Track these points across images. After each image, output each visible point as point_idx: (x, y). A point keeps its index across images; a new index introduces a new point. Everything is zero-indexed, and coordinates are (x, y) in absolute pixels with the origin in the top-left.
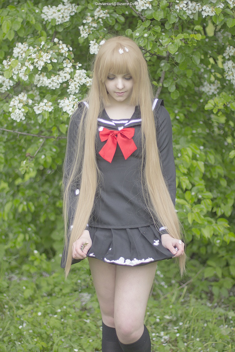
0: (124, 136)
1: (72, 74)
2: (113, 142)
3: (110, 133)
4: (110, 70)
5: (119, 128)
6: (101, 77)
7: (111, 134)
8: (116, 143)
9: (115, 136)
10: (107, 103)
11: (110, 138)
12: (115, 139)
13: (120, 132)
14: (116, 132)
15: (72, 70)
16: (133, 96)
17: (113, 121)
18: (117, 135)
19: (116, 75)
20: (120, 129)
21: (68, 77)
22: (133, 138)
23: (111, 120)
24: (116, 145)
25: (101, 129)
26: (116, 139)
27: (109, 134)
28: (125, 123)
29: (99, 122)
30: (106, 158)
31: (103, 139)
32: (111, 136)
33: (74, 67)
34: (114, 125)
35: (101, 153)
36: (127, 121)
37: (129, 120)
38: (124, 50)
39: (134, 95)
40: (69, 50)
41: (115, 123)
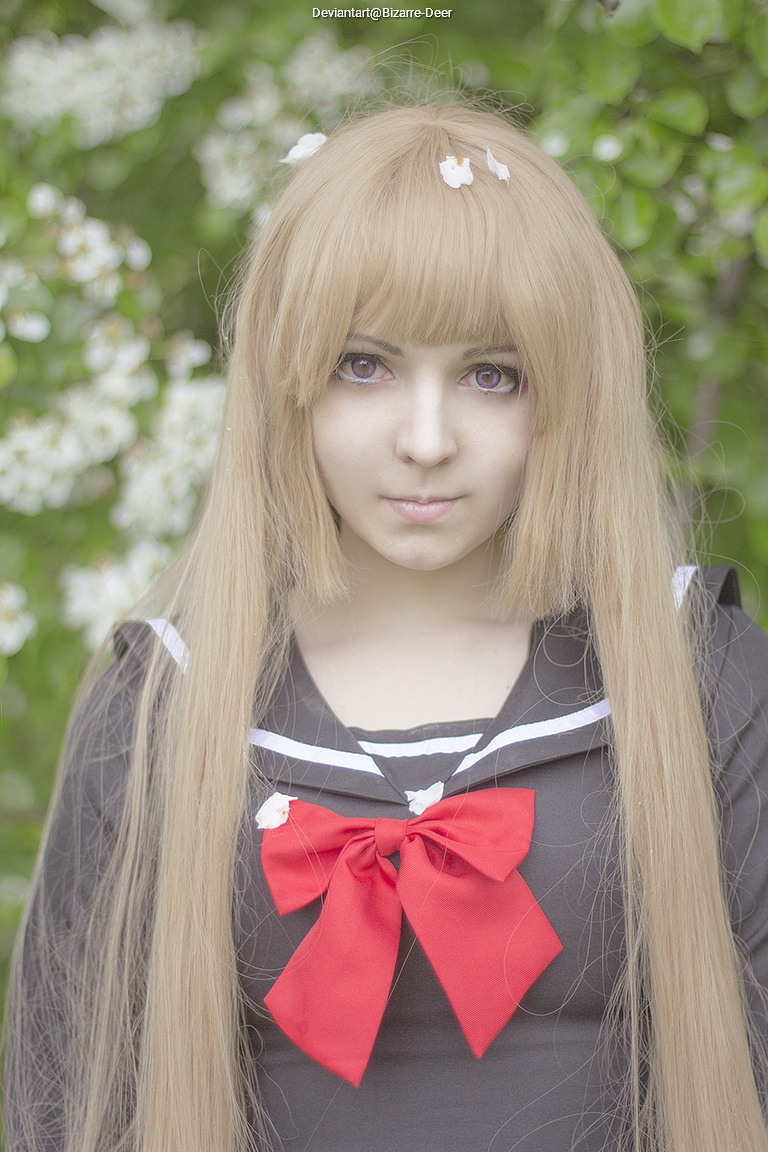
0: (452, 863)
2: (371, 910)
3: (340, 839)
4: (358, 307)
5: (410, 795)
6: (285, 361)
7: (351, 850)
8: (390, 914)
9: (379, 858)
10: (325, 576)
11: (342, 887)
12: (382, 886)
13: (423, 829)
14: (386, 829)
15: (147, 385)
16: (531, 528)
17: (364, 745)
18: (395, 855)
19: (408, 348)
20: (423, 800)
22: (523, 867)
23: (348, 739)
24: (397, 931)
25: (274, 811)
26: (392, 884)
27: (336, 851)
28: (459, 757)
29: (261, 756)
30: (319, 1045)
31: (290, 891)
32: (350, 863)
33: (158, 366)
34: (375, 769)
35: (280, 1000)
36: (473, 739)
37: (489, 728)
38: (478, 170)
39: (533, 526)
40: (124, 268)
41: (378, 760)
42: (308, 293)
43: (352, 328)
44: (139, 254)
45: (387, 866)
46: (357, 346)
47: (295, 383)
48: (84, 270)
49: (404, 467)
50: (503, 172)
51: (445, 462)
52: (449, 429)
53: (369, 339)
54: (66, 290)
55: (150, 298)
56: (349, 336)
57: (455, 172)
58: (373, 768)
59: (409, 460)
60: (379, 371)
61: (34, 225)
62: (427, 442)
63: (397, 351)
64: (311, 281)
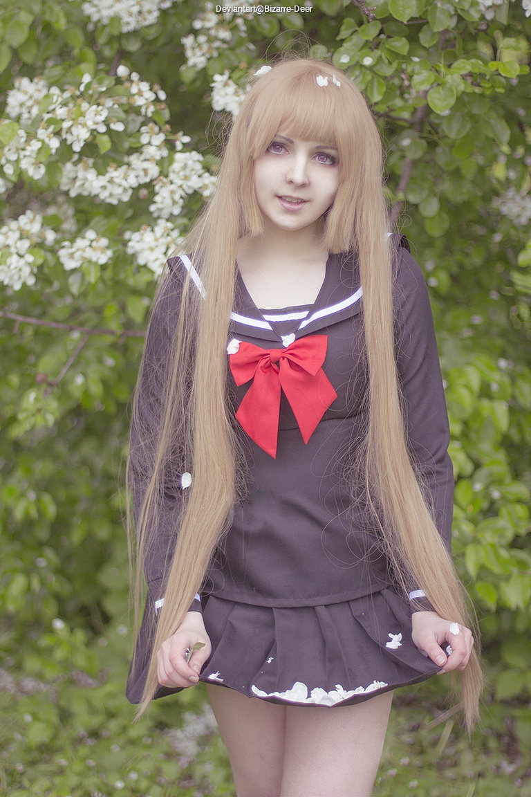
1: (164, 165)
3: (258, 359)
5: (283, 338)
7: (262, 362)
9: (272, 365)
12: (273, 373)
13: (288, 354)
14: (275, 353)
15: (165, 153)
17: (266, 317)
18: (277, 363)
19: (297, 141)
20: (288, 340)
21: (154, 171)
26: (277, 373)
27: (257, 362)
28: (300, 321)
31: (241, 377)
32: (262, 366)
33: (170, 144)
36: (305, 314)
37: (312, 309)
38: (330, 82)
40: (157, 100)
41: (271, 323)
42: (263, 117)
43: (277, 132)
44: (162, 96)
45: (275, 367)
46: (278, 139)
47: (253, 151)
48: (140, 101)
49: (288, 186)
50: (338, 84)
51: (303, 186)
52: (306, 174)
53: (283, 137)
54: (131, 110)
55: (166, 114)
56: (275, 135)
57: (322, 81)
58: (268, 327)
59: (291, 182)
60: (283, 150)
61: (119, 81)
62: (298, 177)
63: (292, 142)
64: (264, 114)
